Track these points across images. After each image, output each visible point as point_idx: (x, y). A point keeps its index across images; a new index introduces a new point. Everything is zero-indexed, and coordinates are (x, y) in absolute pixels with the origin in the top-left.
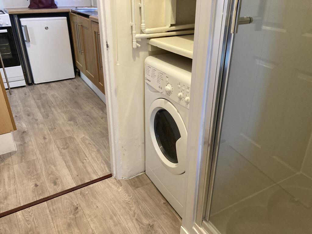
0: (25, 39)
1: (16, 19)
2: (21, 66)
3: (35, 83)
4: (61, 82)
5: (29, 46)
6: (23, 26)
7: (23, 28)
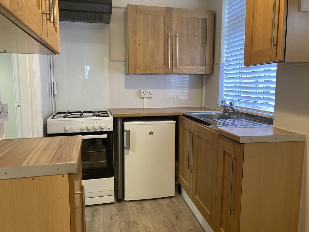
0: (125, 146)
1: (120, 122)
2: (113, 178)
3: (125, 200)
4: (156, 200)
5: (128, 154)
6: (126, 131)
7: (125, 133)
